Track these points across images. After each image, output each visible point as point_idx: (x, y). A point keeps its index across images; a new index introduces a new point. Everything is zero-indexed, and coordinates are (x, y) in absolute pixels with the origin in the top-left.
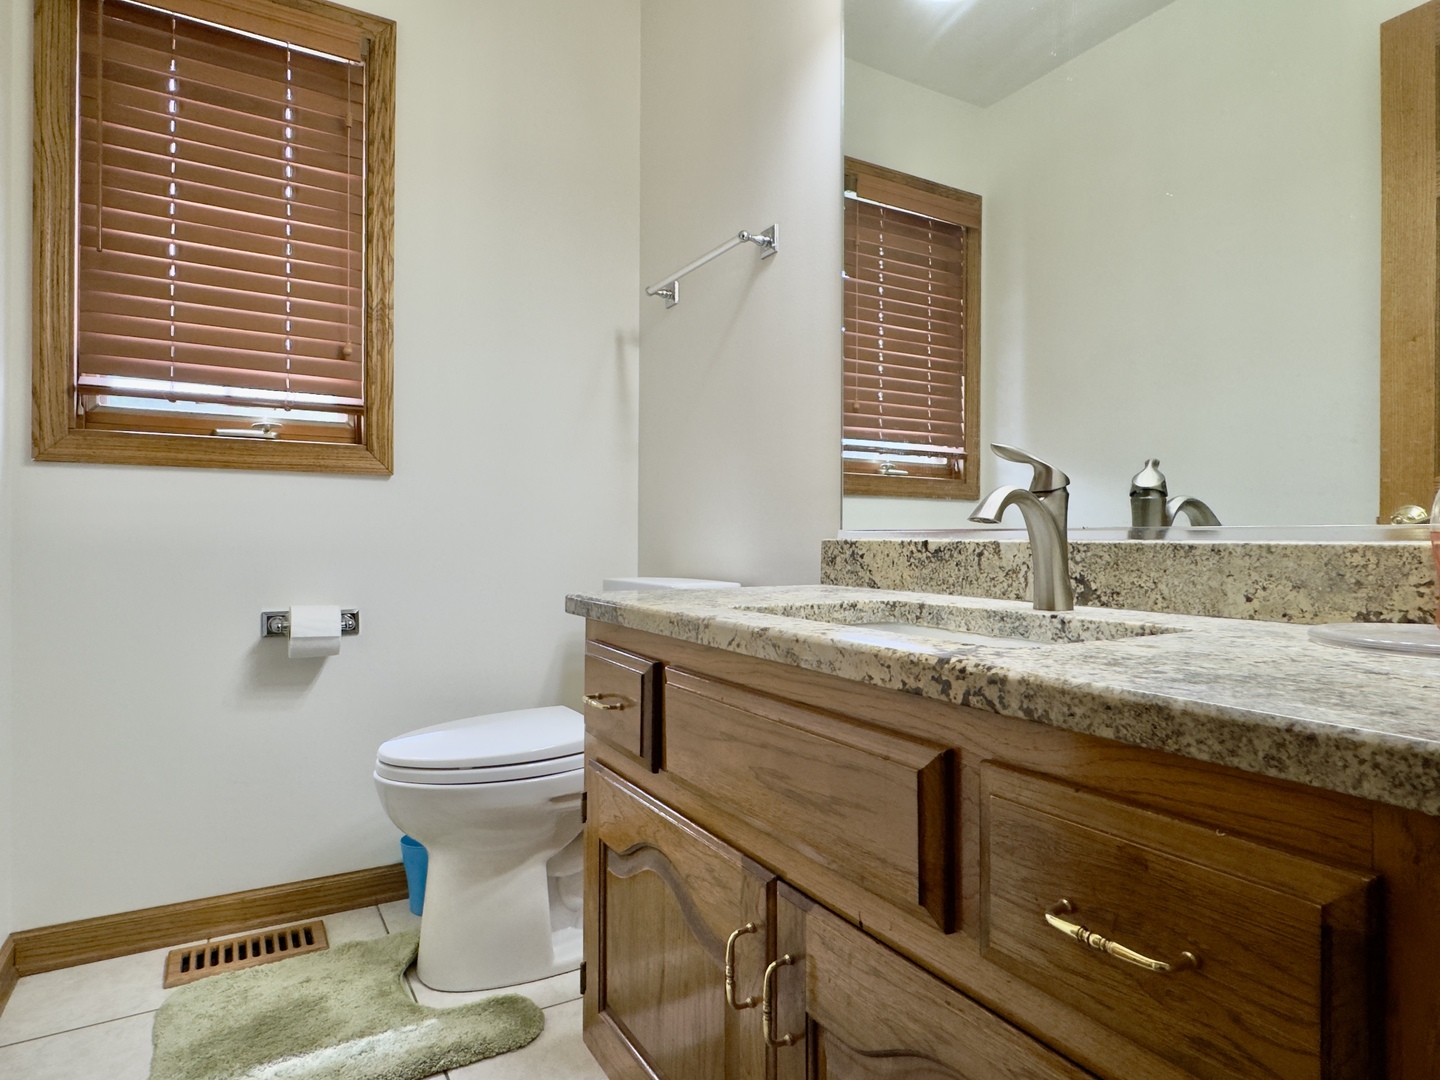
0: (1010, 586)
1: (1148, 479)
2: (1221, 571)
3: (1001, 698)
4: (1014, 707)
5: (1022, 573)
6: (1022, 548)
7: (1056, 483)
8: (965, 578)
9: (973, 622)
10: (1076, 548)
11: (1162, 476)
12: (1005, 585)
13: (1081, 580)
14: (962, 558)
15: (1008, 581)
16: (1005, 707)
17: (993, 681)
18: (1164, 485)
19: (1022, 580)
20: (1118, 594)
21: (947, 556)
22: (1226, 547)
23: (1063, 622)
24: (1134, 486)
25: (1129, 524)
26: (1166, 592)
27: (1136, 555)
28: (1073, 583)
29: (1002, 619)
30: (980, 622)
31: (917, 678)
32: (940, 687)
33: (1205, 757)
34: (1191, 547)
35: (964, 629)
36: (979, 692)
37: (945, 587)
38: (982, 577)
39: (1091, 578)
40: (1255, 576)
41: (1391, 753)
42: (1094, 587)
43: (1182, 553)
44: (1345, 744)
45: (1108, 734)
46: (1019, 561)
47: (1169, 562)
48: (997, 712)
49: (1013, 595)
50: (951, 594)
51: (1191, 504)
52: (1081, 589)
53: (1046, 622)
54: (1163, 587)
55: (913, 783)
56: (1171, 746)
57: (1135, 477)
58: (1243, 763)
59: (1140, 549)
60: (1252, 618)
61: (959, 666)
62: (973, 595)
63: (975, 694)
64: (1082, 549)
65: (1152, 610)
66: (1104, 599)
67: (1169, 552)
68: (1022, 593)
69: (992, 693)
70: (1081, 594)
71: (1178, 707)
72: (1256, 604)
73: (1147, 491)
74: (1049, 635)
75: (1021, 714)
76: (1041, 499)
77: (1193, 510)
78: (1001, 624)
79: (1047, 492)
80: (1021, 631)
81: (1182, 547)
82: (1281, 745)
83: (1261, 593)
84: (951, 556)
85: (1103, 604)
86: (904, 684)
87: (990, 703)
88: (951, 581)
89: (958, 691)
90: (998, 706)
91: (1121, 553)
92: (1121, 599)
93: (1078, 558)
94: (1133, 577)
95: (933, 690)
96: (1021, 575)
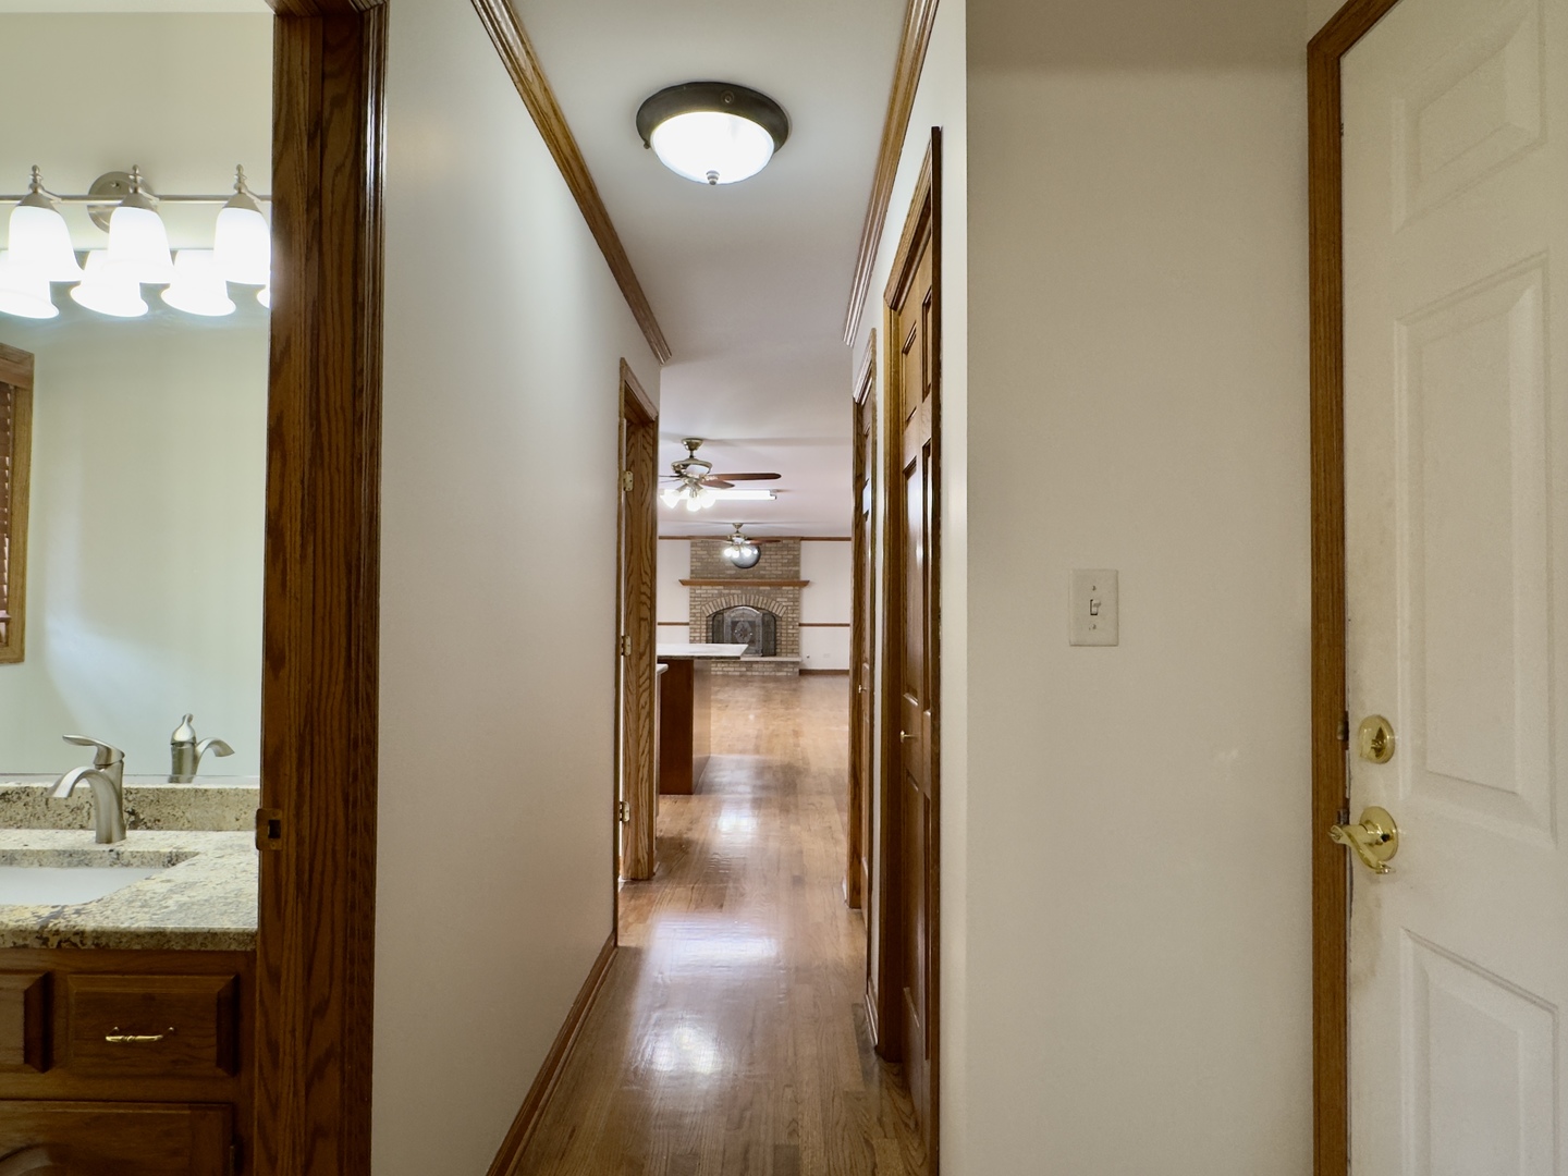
0: (74, 819)
1: (183, 735)
2: (222, 805)
3: (81, 942)
4: (89, 943)
5: (86, 809)
6: (86, 791)
7: (114, 758)
8: (33, 815)
9: (45, 860)
10: (129, 791)
11: (193, 731)
12: (70, 818)
13: (132, 813)
14: (28, 799)
15: (71, 814)
16: (83, 945)
17: (76, 933)
18: (194, 738)
19: (86, 814)
20: (159, 821)
21: (15, 798)
22: (225, 790)
23: (118, 854)
24: (173, 739)
25: (170, 772)
26: (190, 818)
27: (172, 795)
28: (126, 815)
29: (71, 855)
30: (52, 859)
31: (25, 939)
32: (41, 941)
33: (179, 948)
34: (206, 790)
35: (37, 864)
36: (68, 940)
37: (12, 823)
38: (49, 814)
39: (140, 811)
40: (241, 806)
41: (238, 934)
42: (142, 817)
43: (200, 794)
44: (225, 934)
45: (138, 947)
46: (83, 800)
47: (193, 799)
48: (79, 948)
49: (77, 826)
50: (18, 828)
51: (215, 743)
52: (133, 818)
53: (106, 854)
54: (187, 815)
55: (21, 998)
56: (166, 947)
57: (174, 733)
58: (193, 948)
59: (174, 791)
60: (238, 830)
61: (55, 929)
62: (41, 828)
63: (66, 941)
64: (133, 792)
65: (181, 830)
66: (149, 824)
67: (193, 793)
68: (84, 824)
69: (76, 940)
70: (133, 823)
71: (168, 930)
72: (241, 822)
73: (182, 744)
74: (108, 863)
75: (93, 947)
76: (102, 770)
77: (216, 747)
78: (70, 859)
79: (107, 765)
80: (86, 862)
81: (200, 790)
82: (206, 938)
83: (243, 816)
84: (19, 798)
85: (148, 828)
86: (15, 943)
87: (75, 945)
88: (19, 818)
89: (54, 942)
90: (80, 945)
91: (161, 794)
92: (160, 823)
93: (130, 798)
94: (169, 810)
95: (36, 944)
96: (84, 811)
